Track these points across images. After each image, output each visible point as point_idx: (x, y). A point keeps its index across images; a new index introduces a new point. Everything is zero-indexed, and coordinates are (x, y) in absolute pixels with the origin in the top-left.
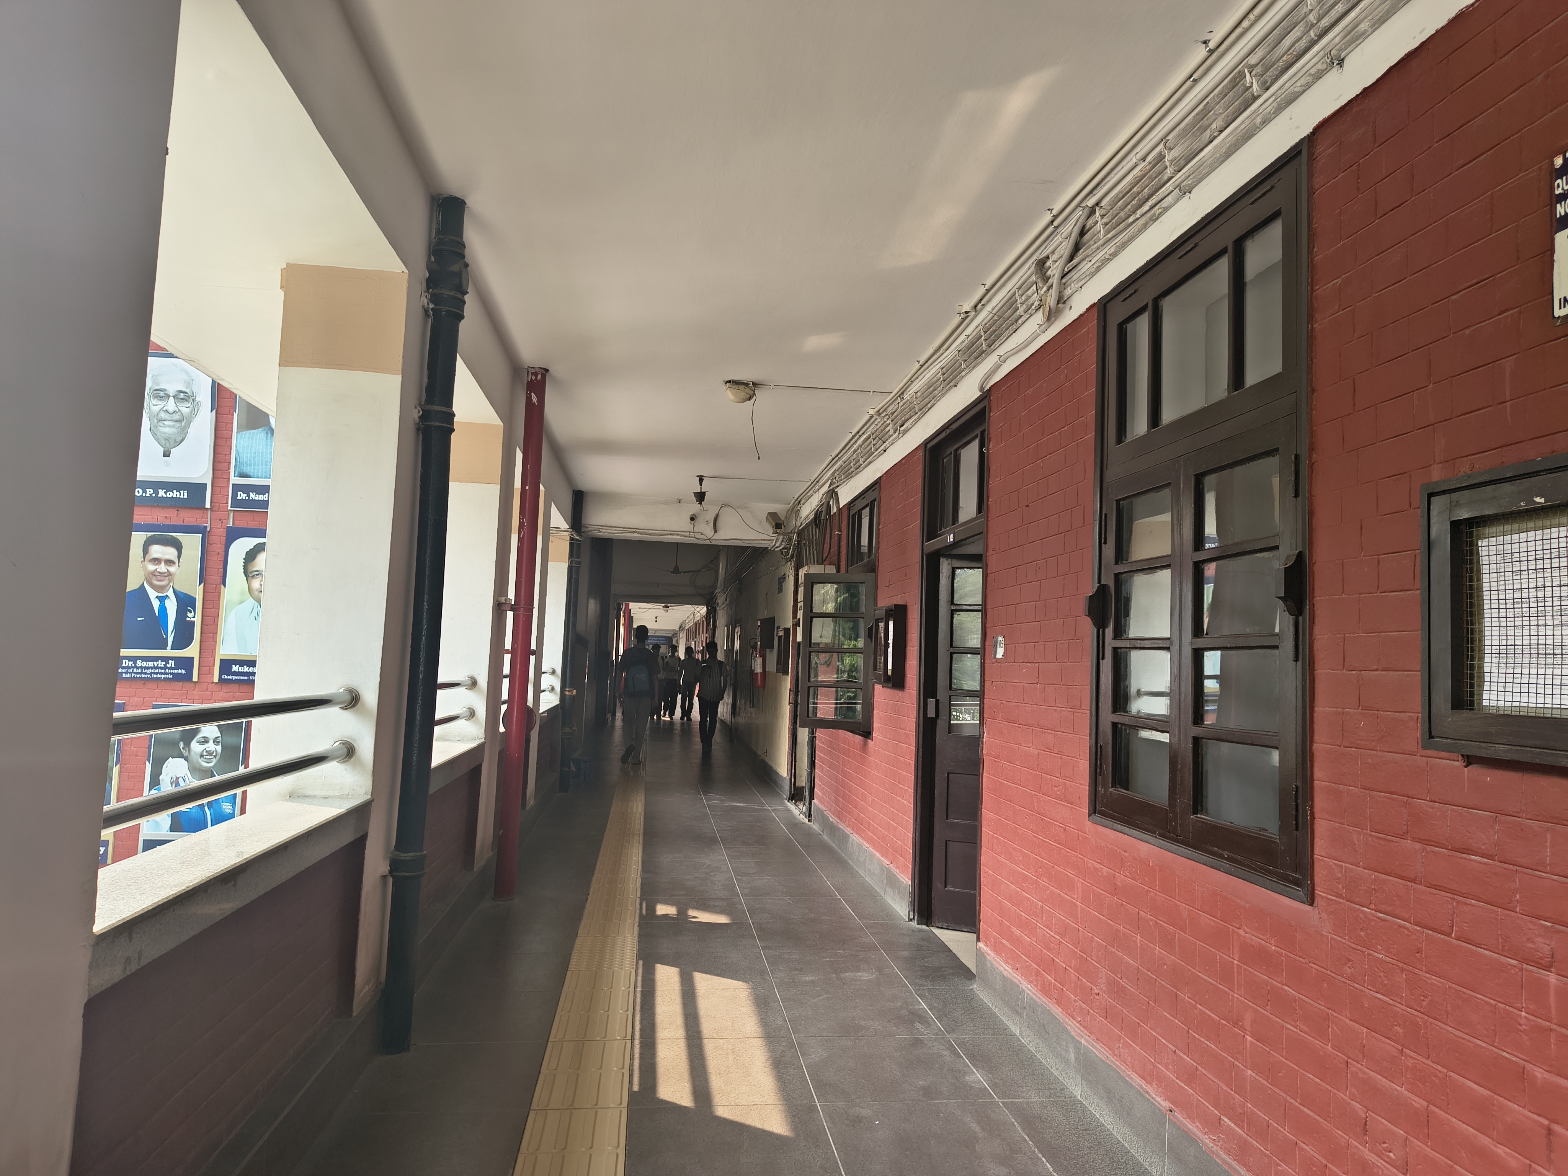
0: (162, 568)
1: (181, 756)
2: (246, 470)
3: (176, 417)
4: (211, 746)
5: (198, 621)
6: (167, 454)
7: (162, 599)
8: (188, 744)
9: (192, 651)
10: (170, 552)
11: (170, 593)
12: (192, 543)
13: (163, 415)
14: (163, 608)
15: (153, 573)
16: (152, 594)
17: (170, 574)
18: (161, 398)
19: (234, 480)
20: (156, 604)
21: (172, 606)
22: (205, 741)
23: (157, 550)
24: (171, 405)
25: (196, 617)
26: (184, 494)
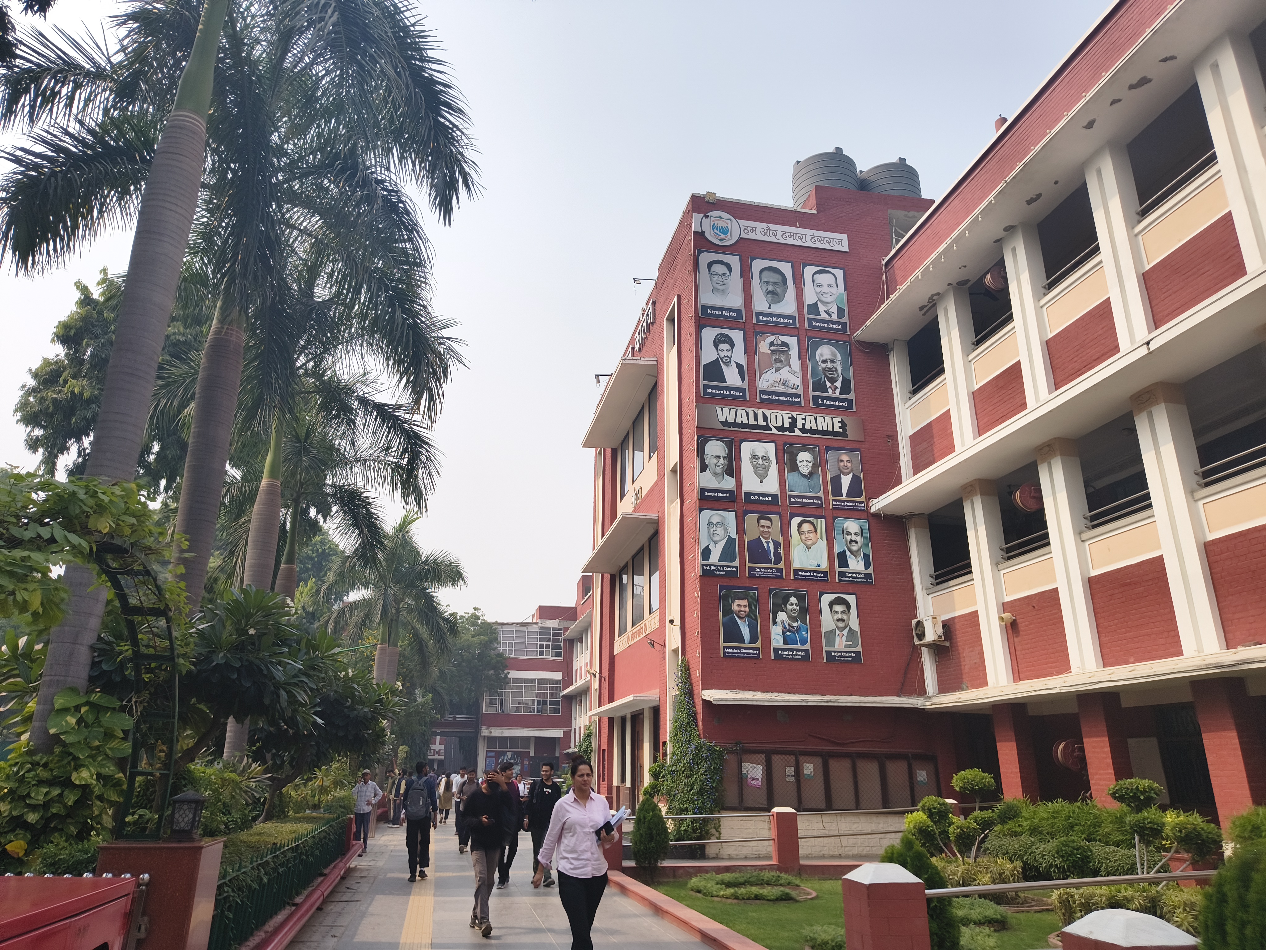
0: (766, 530)
1: (783, 611)
2: (793, 489)
3: (763, 466)
4: (795, 607)
5: (782, 552)
6: (761, 482)
7: (767, 543)
8: (785, 606)
9: (782, 565)
10: (768, 523)
11: (770, 540)
12: (776, 518)
13: (758, 466)
14: (768, 546)
15: (763, 531)
16: (764, 541)
17: (769, 532)
18: (756, 459)
19: (788, 493)
20: (765, 545)
21: (772, 546)
22: (792, 604)
23: (763, 522)
24: (761, 462)
25: (781, 551)
26: (770, 499)
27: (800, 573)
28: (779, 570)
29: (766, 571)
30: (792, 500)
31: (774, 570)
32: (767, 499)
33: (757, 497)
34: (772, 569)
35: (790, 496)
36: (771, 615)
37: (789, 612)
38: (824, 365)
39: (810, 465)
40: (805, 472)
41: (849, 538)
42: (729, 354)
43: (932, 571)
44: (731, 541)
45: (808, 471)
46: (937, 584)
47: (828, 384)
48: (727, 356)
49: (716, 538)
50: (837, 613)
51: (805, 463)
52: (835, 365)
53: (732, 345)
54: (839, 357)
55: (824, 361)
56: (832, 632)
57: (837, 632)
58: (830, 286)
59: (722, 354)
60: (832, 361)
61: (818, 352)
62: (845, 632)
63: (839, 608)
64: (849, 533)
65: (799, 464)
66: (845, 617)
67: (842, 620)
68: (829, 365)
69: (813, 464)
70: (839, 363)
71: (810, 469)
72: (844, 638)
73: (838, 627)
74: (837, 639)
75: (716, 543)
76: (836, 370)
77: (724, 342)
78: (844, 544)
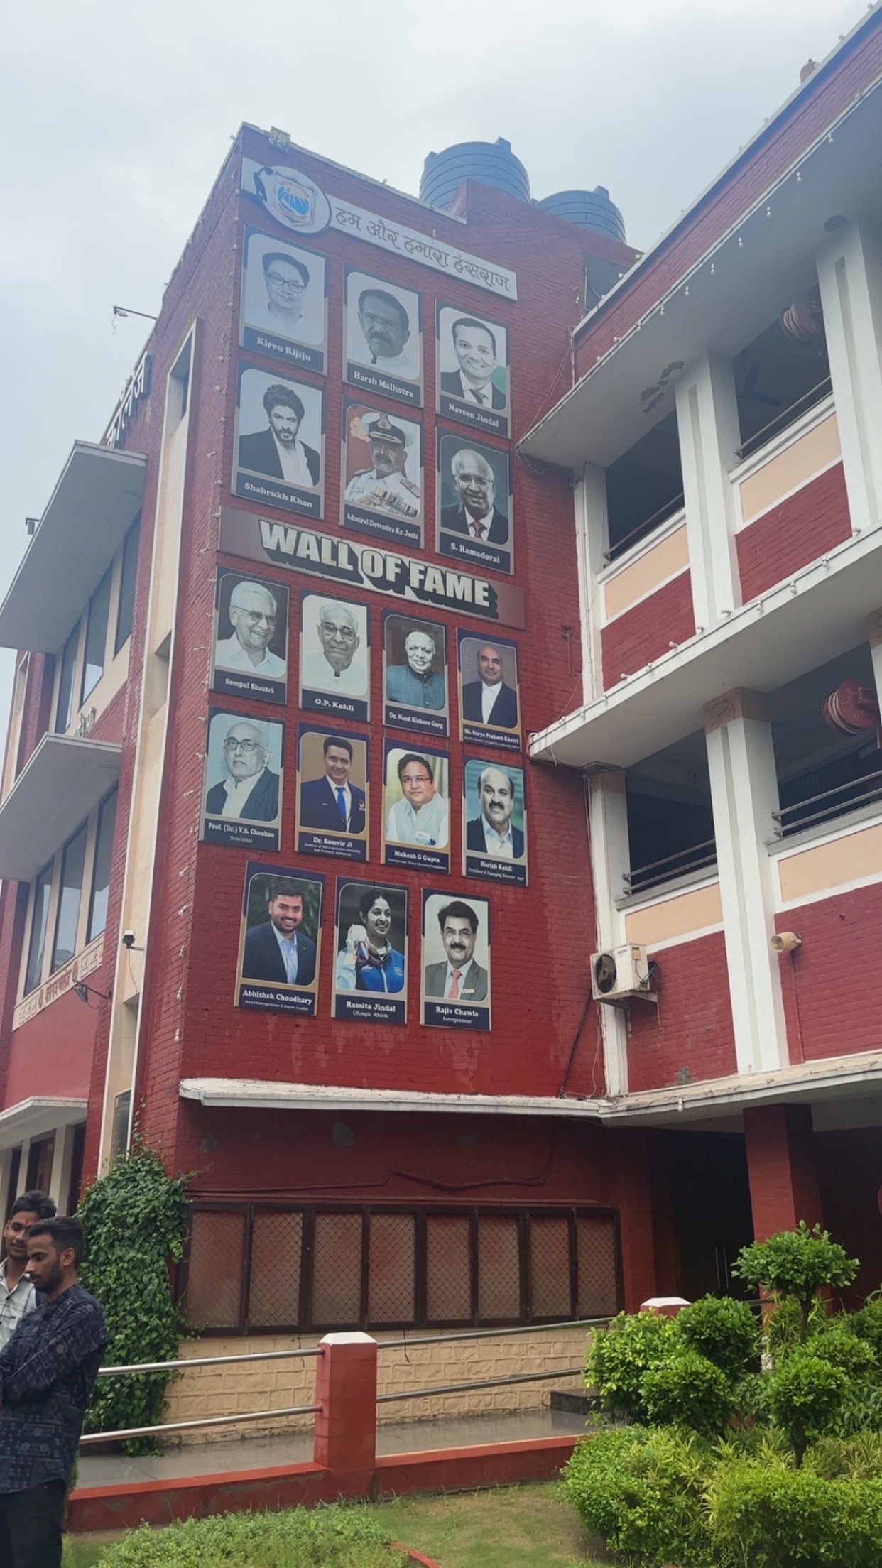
0: (339, 765)
1: (361, 923)
2: (395, 695)
3: (343, 646)
4: (383, 917)
5: (367, 810)
6: (337, 675)
7: (340, 790)
8: (366, 914)
9: (364, 835)
10: (344, 753)
11: (346, 786)
12: (360, 746)
13: (333, 643)
14: (341, 797)
15: (333, 768)
16: (333, 785)
17: (344, 771)
18: (331, 630)
19: (386, 702)
20: (336, 794)
21: (347, 796)
22: (378, 912)
23: (334, 750)
24: (338, 636)
25: (366, 808)
26: (351, 708)
27: (397, 853)
28: (359, 844)
29: (334, 843)
30: (392, 716)
31: (350, 845)
32: (345, 707)
33: (326, 702)
34: (346, 840)
35: (389, 709)
36: (337, 930)
37: (371, 925)
38: (464, 484)
39: (429, 657)
40: (420, 668)
41: (489, 797)
42: (293, 426)
43: (626, 869)
44: (268, 779)
45: (424, 668)
46: (634, 892)
47: (470, 519)
48: (288, 430)
49: (239, 771)
50: (452, 931)
51: (419, 653)
52: (483, 488)
53: (300, 412)
54: (491, 475)
55: (466, 478)
56: (440, 967)
57: (450, 968)
58: (482, 349)
59: (279, 424)
60: (479, 480)
61: (456, 459)
62: (465, 969)
63: (456, 923)
64: (490, 789)
65: (410, 653)
66: (466, 942)
67: (460, 946)
68: (474, 486)
69: (434, 656)
70: (490, 485)
71: (428, 664)
72: (462, 981)
73: (451, 959)
74: (449, 982)
75: (238, 779)
76: (485, 497)
77: (284, 404)
78: (480, 808)
